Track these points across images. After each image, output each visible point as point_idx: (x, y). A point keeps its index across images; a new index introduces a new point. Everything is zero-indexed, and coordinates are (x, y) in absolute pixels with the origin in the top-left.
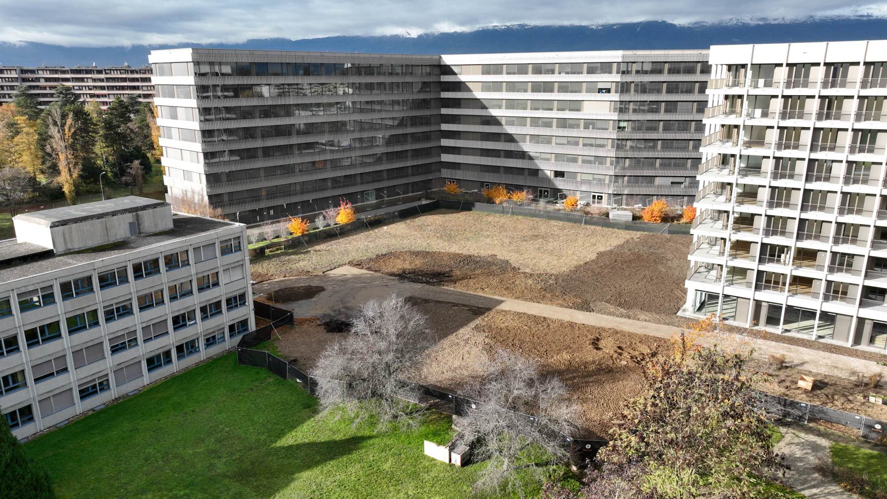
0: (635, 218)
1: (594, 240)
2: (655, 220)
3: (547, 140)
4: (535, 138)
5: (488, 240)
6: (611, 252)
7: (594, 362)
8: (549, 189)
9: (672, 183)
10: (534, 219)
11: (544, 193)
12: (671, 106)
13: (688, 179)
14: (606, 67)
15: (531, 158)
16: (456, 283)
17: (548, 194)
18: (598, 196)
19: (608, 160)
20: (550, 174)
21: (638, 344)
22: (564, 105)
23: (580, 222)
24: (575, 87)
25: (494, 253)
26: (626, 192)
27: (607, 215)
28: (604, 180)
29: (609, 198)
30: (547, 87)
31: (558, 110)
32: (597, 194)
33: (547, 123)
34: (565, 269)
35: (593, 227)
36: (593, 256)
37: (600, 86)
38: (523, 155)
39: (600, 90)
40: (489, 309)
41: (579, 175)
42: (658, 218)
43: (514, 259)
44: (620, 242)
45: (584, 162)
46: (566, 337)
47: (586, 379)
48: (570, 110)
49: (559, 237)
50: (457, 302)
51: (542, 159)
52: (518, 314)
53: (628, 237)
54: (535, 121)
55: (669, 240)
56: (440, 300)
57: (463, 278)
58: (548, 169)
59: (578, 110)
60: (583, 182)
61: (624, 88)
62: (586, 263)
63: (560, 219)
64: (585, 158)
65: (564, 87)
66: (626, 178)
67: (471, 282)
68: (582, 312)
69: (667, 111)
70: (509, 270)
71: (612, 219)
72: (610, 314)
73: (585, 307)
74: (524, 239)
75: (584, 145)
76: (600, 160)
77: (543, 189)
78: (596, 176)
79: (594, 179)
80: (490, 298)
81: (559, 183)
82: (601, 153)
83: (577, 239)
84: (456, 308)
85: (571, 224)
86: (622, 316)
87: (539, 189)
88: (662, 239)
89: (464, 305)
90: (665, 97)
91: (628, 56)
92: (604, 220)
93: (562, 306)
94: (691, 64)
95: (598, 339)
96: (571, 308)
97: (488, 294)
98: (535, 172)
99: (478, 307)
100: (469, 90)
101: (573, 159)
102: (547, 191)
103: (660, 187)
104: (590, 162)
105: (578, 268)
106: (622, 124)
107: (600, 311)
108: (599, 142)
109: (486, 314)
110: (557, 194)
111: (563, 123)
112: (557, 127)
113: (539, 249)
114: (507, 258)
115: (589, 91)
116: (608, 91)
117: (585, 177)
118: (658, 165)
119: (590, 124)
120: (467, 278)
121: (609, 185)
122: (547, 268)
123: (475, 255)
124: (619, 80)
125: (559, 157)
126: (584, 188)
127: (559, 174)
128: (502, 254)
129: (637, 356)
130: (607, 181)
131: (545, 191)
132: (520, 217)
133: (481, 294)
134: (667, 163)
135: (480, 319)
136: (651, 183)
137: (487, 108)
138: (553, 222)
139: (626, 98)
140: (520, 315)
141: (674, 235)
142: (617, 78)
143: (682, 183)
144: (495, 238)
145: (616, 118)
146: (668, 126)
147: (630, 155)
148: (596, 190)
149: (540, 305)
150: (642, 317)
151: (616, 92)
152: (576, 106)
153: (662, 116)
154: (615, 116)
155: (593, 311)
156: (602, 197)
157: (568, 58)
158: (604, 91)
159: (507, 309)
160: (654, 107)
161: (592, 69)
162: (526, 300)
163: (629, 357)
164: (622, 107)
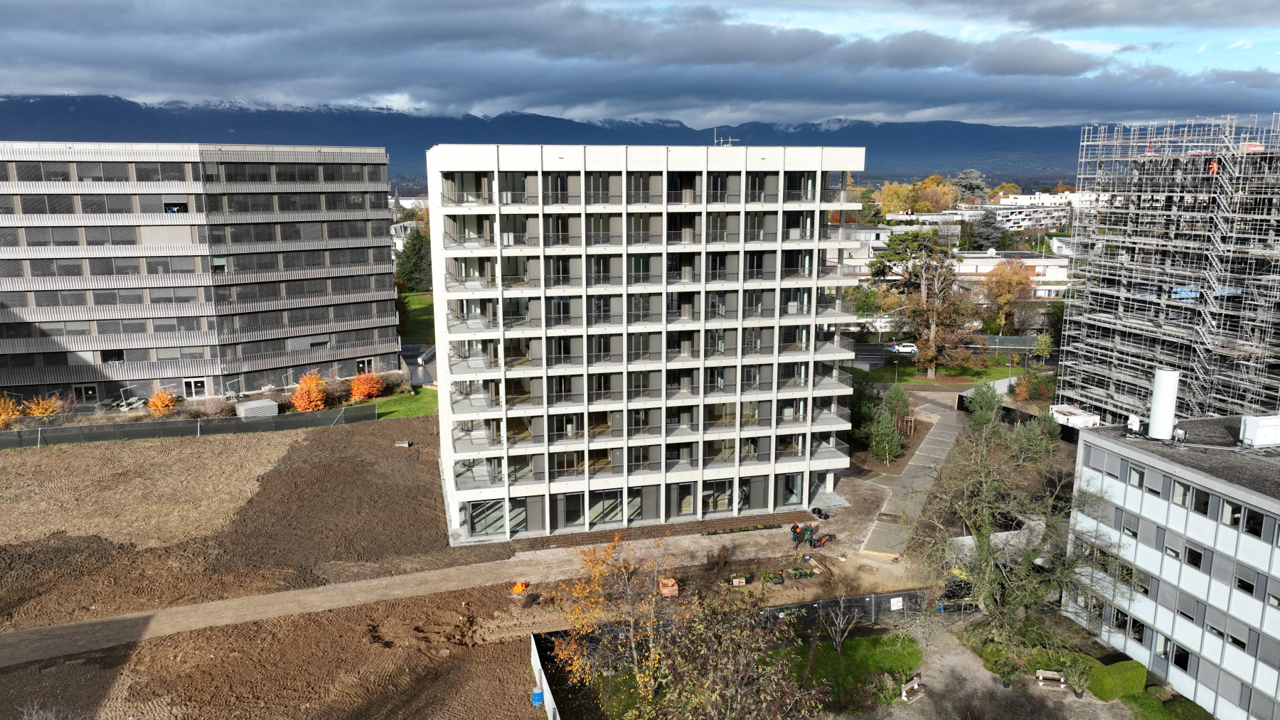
0: (283, 408)
1: (235, 458)
3: (77, 298)
4: (48, 298)
5: (23, 506)
6: (276, 471)
7: (400, 671)
8: (95, 385)
9: (312, 345)
10: (98, 443)
11: (87, 393)
12: (291, 231)
13: (333, 336)
14: (173, 170)
15: (44, 334)
16: (10, 615)
17: (94, 392)
18: (196, 383)
19: (204, 322)
20: (92, 358)
21: (438, 613)
22: (97, 236)
23: (193, 432)
24: (121, 204)
25: (54, 528)
26: (245, 369)
27: (233, 411)
28: (201, 356)
30: (61, 204)
31: (89, 243)
32: (192, 380)
33: (72, 269)
34: (220, 522)
35: (219, 437)
36: (252, 488)
37: (166, 200)
38: (24, 330)
39: (169, 208)
40: (132, 646)
41: (153, 352)
42: (319, 403)
43: (108, 529)
44: (283, 452)
45: (158, 329)
46: (321, 645)
47: (414, 706)
48: (115, 243)
49: (170, 467)
50: (45, 656)
51: (70, 333)
52: (200, 632)
53: (288, 441)
54: (42, 267)
55: (351, 433)
57: (22, 601)
58: (87, 350)
59: (132, 242)
60: (163, 362)
61: (211, 203)
62: (250, 501)
63: (151, 435)
64: (158, 322)
65: (94, 204)
66: (239, 348)
67: (50, 601)
68: (311, 590)
69: (285, 238)
70: (114, 553)
71: (246, 418)
72: (356, 577)
73: (307, 579)
74: (102, 486)
75: (155, 301)
76: (189, 323)
77: (83, 386)
78: (185, 351)
79: (183, 356)
80: (117, 621)
81: (115, 372)
82: (188, 311)
83: (205, 465)
84: (53, 669)
85: (177, 440)
86: (378, 574)
87: (74, 386)
88: (341, 434)
89: (69, 657)
90: (277, 216)
91: (211, 153)
92: (228, 422)
93: (268, 590)
94: (310, 167)
95: (374, 629)
96: (287, 589)
97: (99, 613)
98: (60, 358)
99: (104, 650)
101: (137, 327)
102: (93, 389)
103: (295, 353)
104: (171, 328)
105: (242, 512)
106: (218, 262)
107: (339, 578)
108: (181, 293)
109: (134, 657)
110: (114, 392)
111: (103, 267)
112: (93, 273)
113: (145, 497)
114: (92, 532)
115: (146, 209)
116: (183, 208)
117: (163, 354)
118: (286, 321)
119: (157, 265)
120: (31, 598)
121: (213, 363)
122: (189, 529)
123: (14, 543)
124: (201, 191)
125: (106, 327)
126: (170, 373)
127: (108, 356)
128: (78, 526)
129: (453, 633)
130: (208, 355)
131: (87, 389)
132: (65, 446)
133: (87, 619)
134: (299, 316)
135: (126, 672)
136: (280, 349)
138: (139, 443)
139: (218, 219)
140: (205, 634)
141: (355, 424)
142: (198, 188)
143: (326, 343)
144: (37, 498)
145: (207, 253)
146: (292, 259)
147: (241, 308)
148: (191, 372)
149: (227, 602)
150: (408, 566)
151: (199, 210)
152: (127, 236)
153: (279, 245)
154: (204, 250)
155: (328, 581)
156: (202, 383)
157: (95, 153)
158: (175, 209)
159: (169, 631)
160: (264, 233)
161: (147, 172)
162: (194, 601)
163: (443, 639)
164: (214, 235)
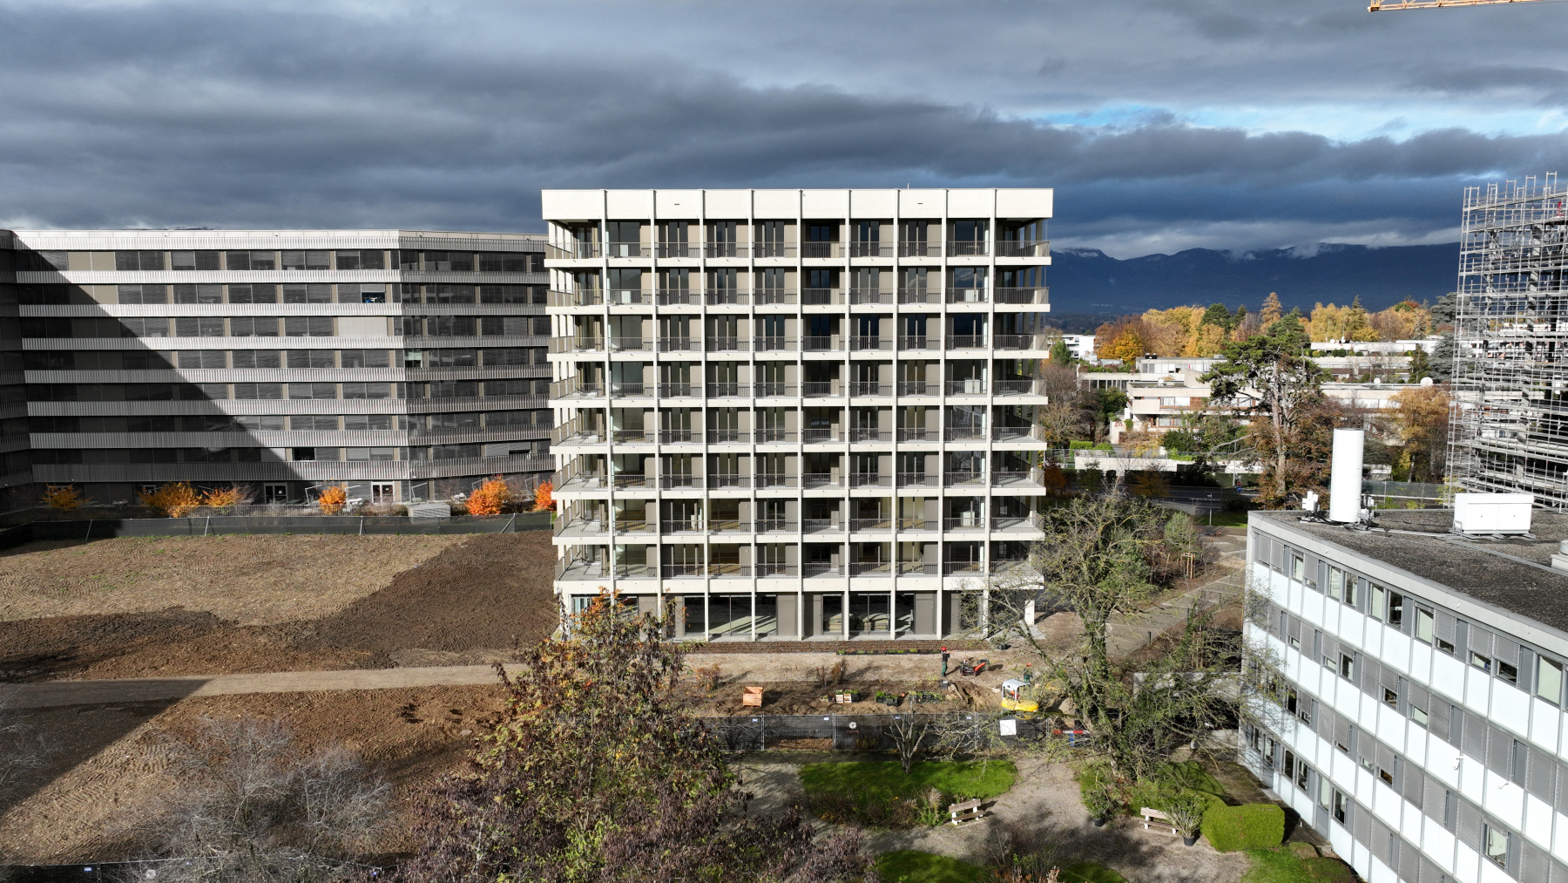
0: (455, 513)
2: (491, 512)
3: (271, 391)
4: (246, 391)
5: (161, 584)
6: (419, 570)
7: (409, 744)
8: (285, 484)
9: (511, 453)
10: (260, 536)
12: (494, 325)
13: (535, 444)
14: (372, 258)
15: (241, 428)
16: (87, 668)
17: (284, 493)
18: (384, 487)
19: (395, 420)
20: (285, 455)
21: (488, 700)
22: (297, 326)
23: (356, 531)
24: (319, 293)
25: (175, 603)
27: (405, 513)
28: (391, 457)
29: (405, 490)
30: (264, 293)
31: (289, 334)
32: (381, 484)
33: (269, 359)
34: (332, 609)
35: (380, 537)
36: (387, 581)
37: (363, 289)
38: (224, 422)
39: (366, 297)
40: (174, 701)
41: (343, 451)
42: (494, 509)
43: (222, 607)
44: (436, 552)
45: (348, 426)
46: (348, 716)
47: (398, 773)
48: (312, 334)
49: (315, 560)
50: (93, 702)
51: (265, 427)
52: (241, 696)
54: (243, 358)
55: (518, 541)
56: (47, 705)
57: (104, 657)
58: (279, 443)
59: (329, 333)
60: (352, 462)
61: (407, 292)
62: (374, 594)
63: (316, 531)
64: (351, 420)
65: (296, 294)
66: (431, 451)
67: (126, 661)
68: (377, 671)
69: (487, 333)
70: (215, 627)
71: (415, 519)
72: (430, 664)
73: (382, 661)
74: (242, 571)
75: (347, 396)
76: (380, 421)
77: (273, 485)
78: (376, 452)
79: (372, 456)
80: (176, 681)
81: (306, 471)
82: (380, 408)
83: (351, 560)
84: (91, 712)
85: (337, 537)
86: (452, 663)
87: (266, 485)
88: (506, 541)
89: (111, 705)
90: (479, 309)
91: (410, 240)
92: (400, 523)
93: (334, 668)
94: (517, 257)
95: (412, 707)
96: (353, 668)
97: (168, 674)
98: (255, 454)
99: (146, 702)
100: (89, 301)
101: (328, 423)
102: (283, 488)
103: (492, 460)
104: (362, 427)
105: (358, 605)
106: (412, 357)
107: (410, 664)
108: (374, 390)
109: (168, 711)
110: (301, 490)
111: (300, 359)
112: (291, 365)
113: (275, 583)
114: (207, 609)
115: (344, 299)
116: (381, 298)
117: (354, 454)
118: (483, 424)
119: (353, 358)
120: (115, 655)
121: (402, 467)
122: (297, 613)
123: (131, 612)
124: (398, 279)
125: (299, 422)
126: (356, 474)
127: (302, 453)
128: (192, 603)
129: (488, 717)
130: (397, 458)
131: (278, 488)
132: (228, 537)
133: (151, 676)
134: (498, 419)
135: (152, 721)
136: (476, 455)
137: (134, 336)
138: (300, 538)
139: (415, 311)
140: (245, 698)
141: (525, 533)
142: (395, 276)
143: (527, 452)
144: (177, 577)
145: (401, 345)
146: (493, 357)
147: (434, 408)
148: (378, 474)
149: (288, 674)
150: (489, 658)
151: (396, 300)
152: (323, 326)
153: (480, 341)
154: (398, 343)
155: (397, 665)
156: (390, 487)
157: (299, 241)
158: (373, 299)
159: (217, 692)
160: (464, 326)
161: (347, 260)
162: (258, 670)
163: (473, 721)
164: (409, 327)
